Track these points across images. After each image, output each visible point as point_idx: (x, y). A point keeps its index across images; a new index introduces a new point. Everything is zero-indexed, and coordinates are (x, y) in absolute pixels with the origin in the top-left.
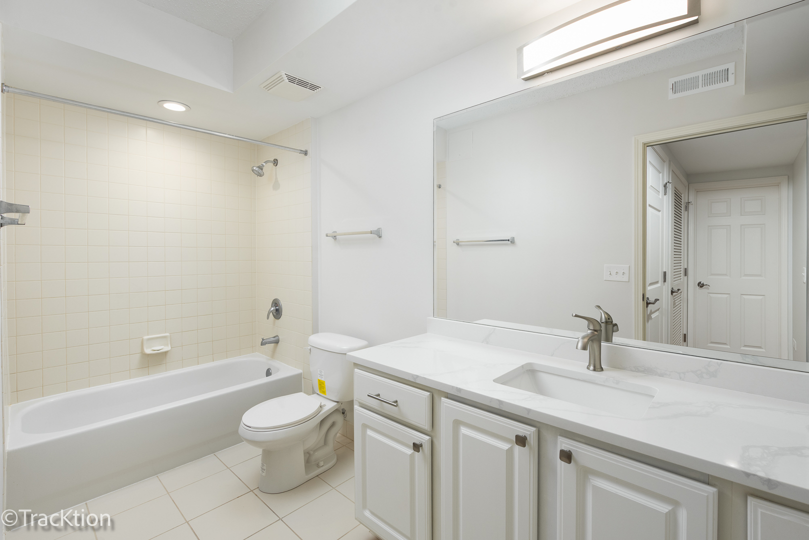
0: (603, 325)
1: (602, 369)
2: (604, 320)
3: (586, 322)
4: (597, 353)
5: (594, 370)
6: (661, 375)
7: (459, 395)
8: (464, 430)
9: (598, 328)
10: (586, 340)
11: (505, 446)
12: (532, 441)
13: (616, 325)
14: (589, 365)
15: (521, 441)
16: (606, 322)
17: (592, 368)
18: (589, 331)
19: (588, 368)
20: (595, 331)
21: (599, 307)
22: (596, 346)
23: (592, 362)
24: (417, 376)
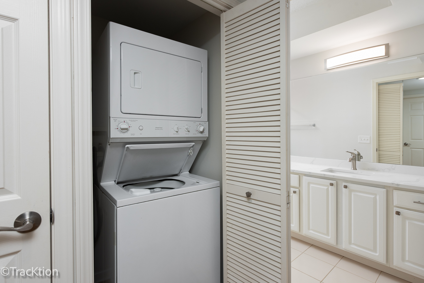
0: (357, 156)
1: (356, 169)
2: (357, 154)
3: (351, 154)
4: (355, 164)
5: (354, 169)
6: (377, 170)
7: (310, 174)
8: (311, 185)
9: (355, 156)
10: (351, 159)
11: (326, 188)
12: (335, 184)
13: (362, 156)
14: (352, 168)
15: (332, 185)
16: (358, 155)
17: (352, 169)
18: (352, 157)
19: (351, 169)
20: (354, 156)
21: (355, 150)
22: (354, 161)
23: (353, 167)
24: (294, 170)
